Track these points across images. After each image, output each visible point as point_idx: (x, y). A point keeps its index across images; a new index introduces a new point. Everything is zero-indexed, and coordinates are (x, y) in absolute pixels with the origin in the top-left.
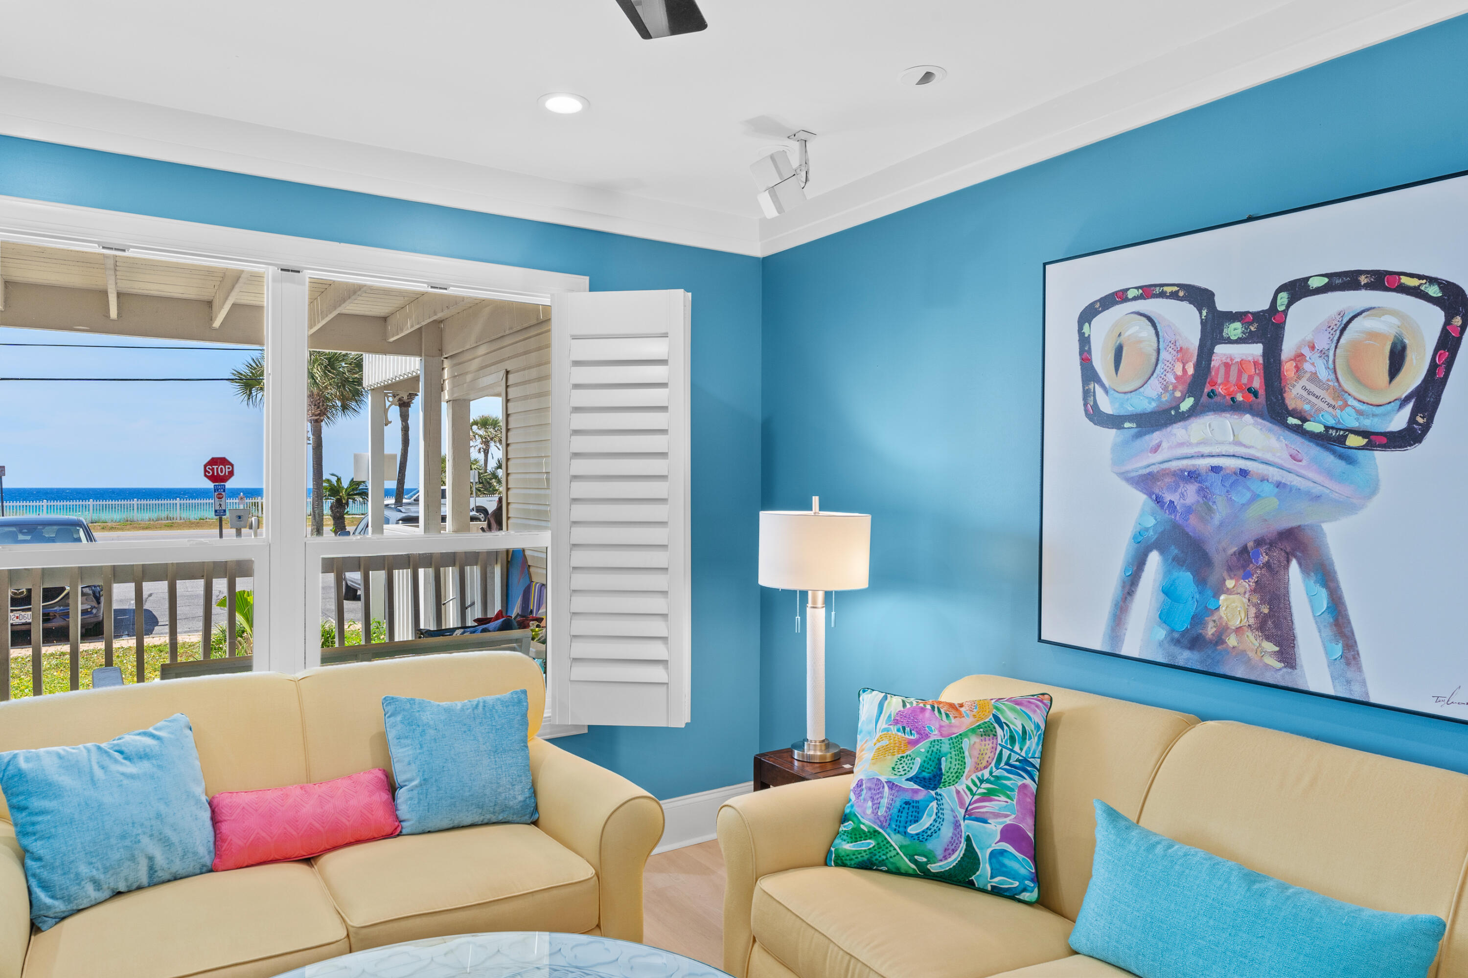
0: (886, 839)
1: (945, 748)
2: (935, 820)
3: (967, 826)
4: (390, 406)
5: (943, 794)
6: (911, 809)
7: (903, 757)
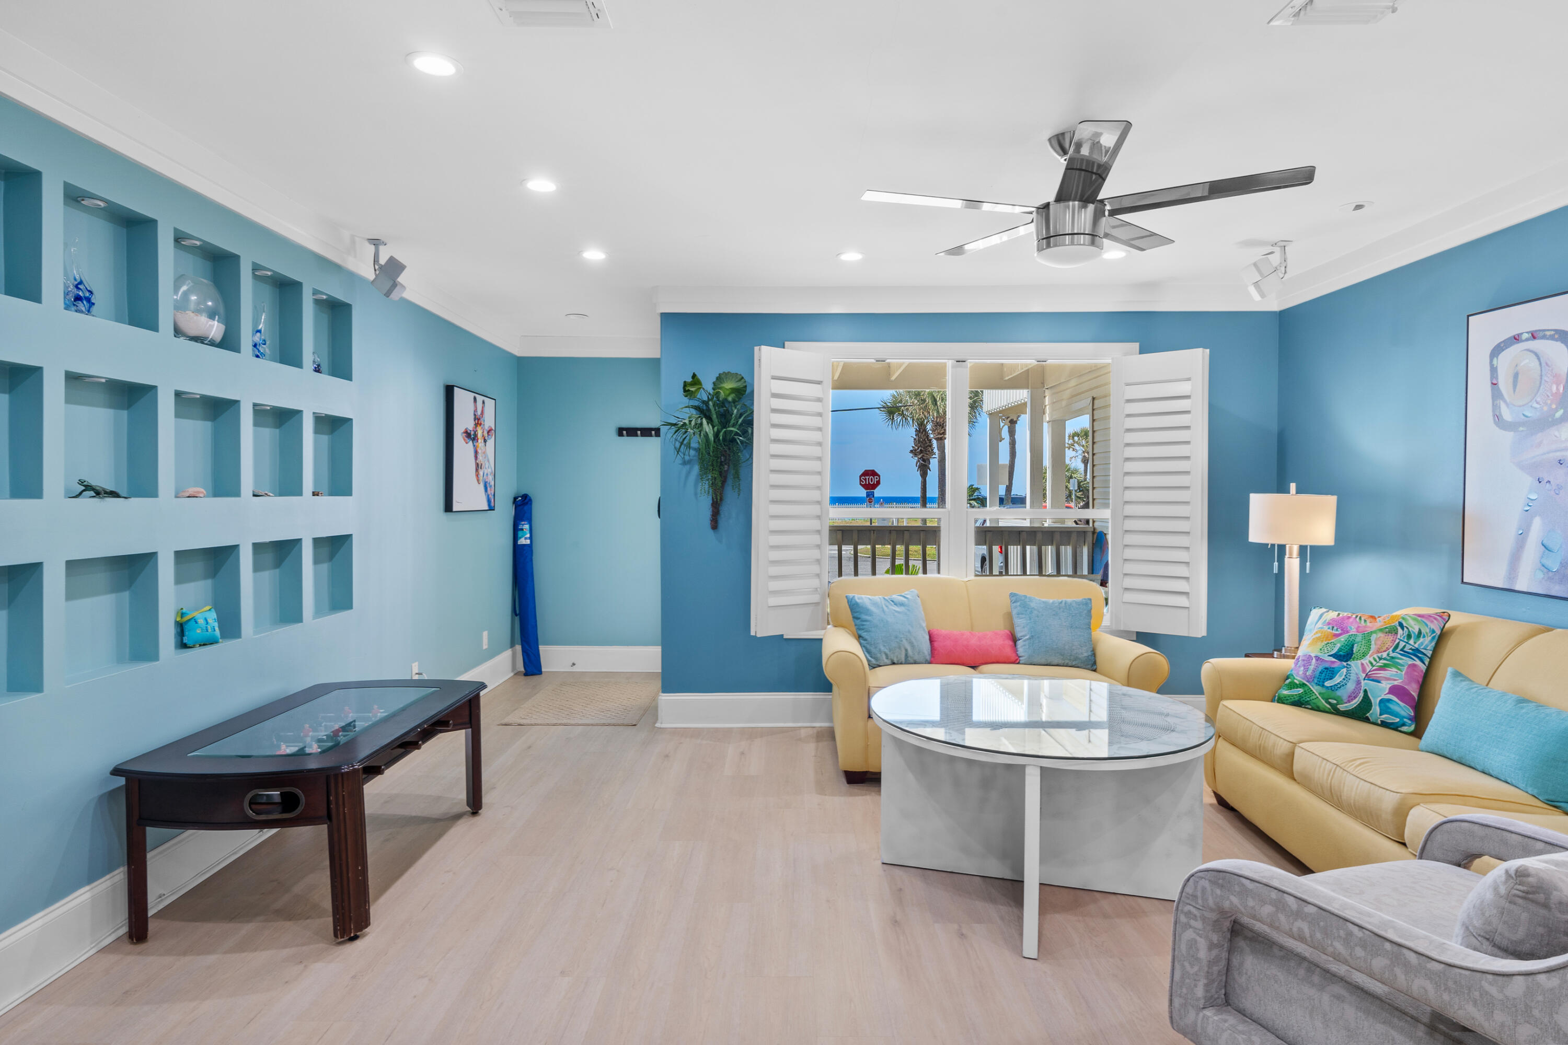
0: (1310, 688)
1: (1359, 639)
2: (1344, 679)
3: (1366, 684)
4: (1003, 427)
5: (1352, 665)
6: (1328, 672)
7: (1328, 643)
